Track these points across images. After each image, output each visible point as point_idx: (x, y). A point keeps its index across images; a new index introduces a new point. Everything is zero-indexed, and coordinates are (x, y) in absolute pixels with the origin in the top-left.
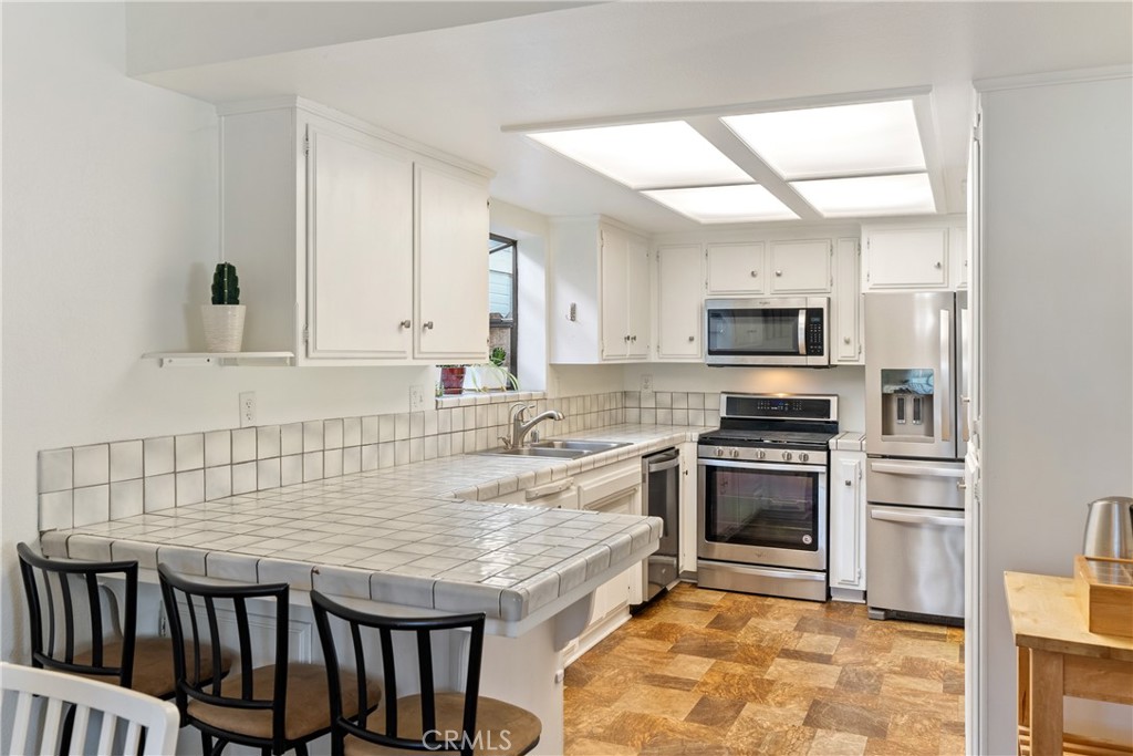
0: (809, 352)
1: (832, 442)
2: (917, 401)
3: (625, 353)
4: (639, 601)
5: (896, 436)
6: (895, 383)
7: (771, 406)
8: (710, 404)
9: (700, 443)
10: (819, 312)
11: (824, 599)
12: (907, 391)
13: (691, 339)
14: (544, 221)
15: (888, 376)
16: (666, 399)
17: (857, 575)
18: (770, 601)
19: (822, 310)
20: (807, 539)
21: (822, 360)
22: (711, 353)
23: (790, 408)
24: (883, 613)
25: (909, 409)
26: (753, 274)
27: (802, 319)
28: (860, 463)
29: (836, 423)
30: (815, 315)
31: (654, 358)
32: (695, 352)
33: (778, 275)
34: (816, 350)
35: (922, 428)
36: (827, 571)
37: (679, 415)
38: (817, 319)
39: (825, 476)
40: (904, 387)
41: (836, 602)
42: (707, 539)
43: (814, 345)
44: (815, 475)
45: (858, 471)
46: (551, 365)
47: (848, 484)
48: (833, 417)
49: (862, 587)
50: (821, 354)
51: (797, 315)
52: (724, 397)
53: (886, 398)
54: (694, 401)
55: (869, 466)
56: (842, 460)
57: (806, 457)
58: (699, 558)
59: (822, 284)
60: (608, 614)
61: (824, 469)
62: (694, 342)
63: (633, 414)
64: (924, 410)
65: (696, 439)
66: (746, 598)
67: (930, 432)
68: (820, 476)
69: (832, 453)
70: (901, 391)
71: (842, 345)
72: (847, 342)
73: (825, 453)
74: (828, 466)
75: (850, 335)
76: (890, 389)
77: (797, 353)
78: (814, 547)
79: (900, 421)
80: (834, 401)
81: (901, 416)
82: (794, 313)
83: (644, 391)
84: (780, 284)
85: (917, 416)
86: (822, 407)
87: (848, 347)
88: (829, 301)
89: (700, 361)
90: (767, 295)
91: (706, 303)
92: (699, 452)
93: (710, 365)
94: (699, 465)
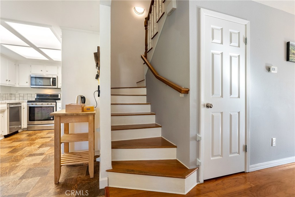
0: (53, 85)
1: (57, 101)
4: (6, 134)
7: (46, 96)
8: (33, 96)
9: (28, 102)
10: (55, 78)
13: (27, 82)
16: (22, 95)
19: (56, 78)
20: (52, 118)
21: (56, 87)
22: (31, 85)
23: (50, 96)
26: (41, 70)
27: (51, 80)
29: (60, 99)
31: (17, 86)
32: (28, 85)
33: (47, 71)
38: (55, 80)
39: (55, 107)
42: (29, 121)
44: (53, 107)
47: (60, 108)
48: (59, 97)
50: (56, 86)
52: (36, 94)
54: (29, 95)
56: (59, 104)
58: (28, 125)
59: (56, 73)
61: (55, 106)
62: (28, 83)
66: (38, 131)
69: (57, 103)
73: (55, 103)
77: (51, 86)
78: (53, 120)
80: (59, 95)
82: (50, 78)
83: (16, 93)
84: (47, 73)
86: (57, 96)
88: (57, 77)
89: (30, 87)
90: (45, 75)
91: (30, 75)
92: (27, 104)
93: (31, 88)
94: (28, 107)
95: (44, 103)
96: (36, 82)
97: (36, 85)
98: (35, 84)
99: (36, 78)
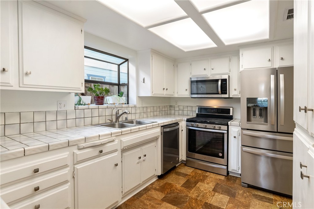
0: (222, 93)
1: (229, 123)
2: (261, 109)
3: (165, 94)
4: (160, 174)
5: (252, 122)
6: (252, 103)
7: (211, 110)
8: (194, 109)
10: (225, 80)
11: (226, 175)
12: (257, 106)
13: (186, 90)
14: (135, 52)
15: (250, 100)
16: (181, 108)
17: (238, 168)
18: (208, 174)
20: (221, 155)
21: (227, 96)
22: (192, 94)
23: (217, 111)
24: (247, 185)
25: (258, 112)
26: (205, 69)
27: (220, 83)
28: (239, 130)
29: (232, 116)
30: (224, 81)
31: (176, 96)
32: (187, 94)
33: (212, 69)
34: (224, 92)
35: (263, 119)
36: (227, 166)
37: (185, 112)
38: (225, 83)
39: (227, 134)
40: (256, 105)
41: (230, 175)
42: (189, 151)
43: (224, 91)
44: (223, 134)
45: (238, 133)
46: (139, 97)
47: (235, 137)
48: (231, 114)
49: (240, 172)
50: (226, 94)
51: (218, 81)
52: (197, 107)
53: (248, 108)
54: (189, 109)
55: (242, 132)
56: (232, 129)
57: (220, 127)
58: (187, 157)
59: (227, 71)
60: (143, 182)
61: (226, 132)
63: (173, 112)
64: (263, 113)
65: (186, 120)
67: (266, 121)
68: (225, 134)
69: (229, 126)
70: (254, 106)
71: (234, 91)
72: (235, 90)
73: (227, 126)
74: (228, 131)
75: (236, 87)
76: (250, 105)
77: (218, 94)
78: (223, 157)
79: (254, 117)
80: (231, 109)
81: (254, 115)
83: (176, 105)
84: (213, 72)
85: (261, 115)
86: (228, 111)
87: (235, 91)
88: (229, 76)
89: (189, 96)
90: (209, 76)
91: (191, 78)
92: (187, 124)
93: (192, 98)
94: (187, 128)
95: (209, 126)
96: (197, 88)
97: (197, 94)
98: (196, 92)
99: (197, 82)
